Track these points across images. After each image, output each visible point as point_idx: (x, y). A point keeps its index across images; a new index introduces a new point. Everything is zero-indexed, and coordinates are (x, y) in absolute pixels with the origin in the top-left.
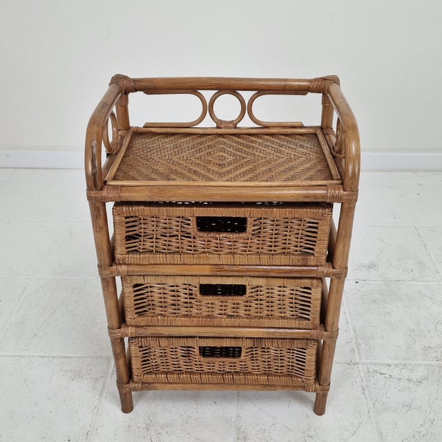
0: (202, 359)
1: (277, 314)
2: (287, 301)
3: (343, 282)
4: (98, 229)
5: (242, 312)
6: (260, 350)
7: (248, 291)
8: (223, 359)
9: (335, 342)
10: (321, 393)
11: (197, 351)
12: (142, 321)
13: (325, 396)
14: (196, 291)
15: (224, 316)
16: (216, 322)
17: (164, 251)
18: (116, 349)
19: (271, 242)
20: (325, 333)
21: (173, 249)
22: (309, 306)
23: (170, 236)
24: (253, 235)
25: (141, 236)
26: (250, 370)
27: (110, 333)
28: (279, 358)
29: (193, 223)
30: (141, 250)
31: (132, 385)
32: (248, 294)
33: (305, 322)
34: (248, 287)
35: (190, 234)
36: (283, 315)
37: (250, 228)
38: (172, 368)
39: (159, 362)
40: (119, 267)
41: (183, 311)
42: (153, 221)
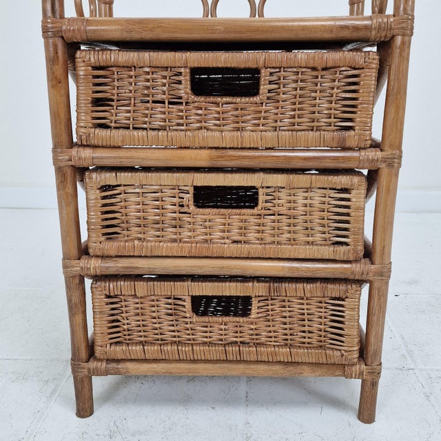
0: (195, 318)
1: (301, 237)
2: (316, 216)
3: (397, 175)
4: (54, 83)
5: (252, 236)
6: (278, 304)
7: (261, 198)
8: (226, 319)
9: (387, 283)
10: (369, 378)
11: (188, 304)
12: (111, 247)
13: (374, 385)
14: (188, 199)
15: (227, 241)
16: (216, 249)
17: (145, 126)
18: (71, 295)
19: (295, 110)
20: (373, 267)
21: (157, 124)
22: (347, 222)
23: (154, 102)
24: (268, 98)
25: (113, 100)
26: (263, 340)
27: (65, 267)
28: (306, 317)
29: (186, 79)
30: (113, 125)
31: (93, 364)
32: (261, 204)
33: (343, 248)
34: (261, 191)
35: (181, 98)
36: (310, 239)
37: (264, 88)
38: (151, 337)
39: (134, 323)
40: (81, 149)
41: (170, 233)
42: (131, 77)
